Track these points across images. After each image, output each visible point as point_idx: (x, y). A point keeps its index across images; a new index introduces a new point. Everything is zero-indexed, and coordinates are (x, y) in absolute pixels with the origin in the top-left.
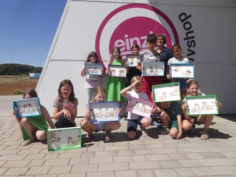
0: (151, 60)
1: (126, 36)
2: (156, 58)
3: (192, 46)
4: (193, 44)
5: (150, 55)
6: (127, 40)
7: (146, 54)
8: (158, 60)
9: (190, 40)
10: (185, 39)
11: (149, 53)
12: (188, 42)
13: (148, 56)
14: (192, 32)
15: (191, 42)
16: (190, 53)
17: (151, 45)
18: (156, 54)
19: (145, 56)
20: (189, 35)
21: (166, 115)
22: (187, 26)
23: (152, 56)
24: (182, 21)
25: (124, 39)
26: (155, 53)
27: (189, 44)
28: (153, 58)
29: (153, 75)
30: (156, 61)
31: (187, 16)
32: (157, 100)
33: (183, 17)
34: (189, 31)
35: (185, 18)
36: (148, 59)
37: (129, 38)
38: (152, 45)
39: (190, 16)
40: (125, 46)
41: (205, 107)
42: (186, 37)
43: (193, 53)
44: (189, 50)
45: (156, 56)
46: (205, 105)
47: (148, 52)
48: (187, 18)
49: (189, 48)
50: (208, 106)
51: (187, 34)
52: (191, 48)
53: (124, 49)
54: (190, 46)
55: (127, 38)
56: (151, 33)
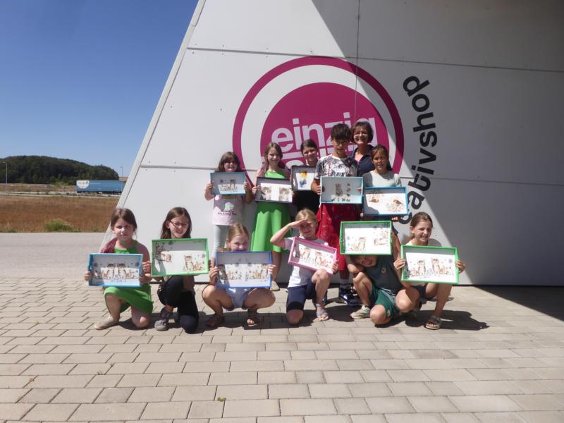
0: (338, 173)
1: (296, 121)
2: (348, 169)
3: (430, 144)
4: (432, 139)
5: (337, 165)
6: (297, 130)
7: (329, 163)
8: (352, 173)
9: (427, 132)
10: (416, 129)
11: (335, 160)
12: (423, 135)
13: (333, 166)
14: (431, 115)
15: (428, 135)
16: (426, 157)
17: (339, 145)
18: (349, 162)
19: (327, 166)
20: (425, 122)
21: (366, 280)
22: (421, 103)
23: (340, 166)
24: (410, 93)
25: (291, 128)
26: (347, 160)
27: (425, 139)
28: (344, 170)
29: (341, 202)
30: (349, 175)
31: (421, 83)
32: (349, 251)
33: (412, 85)
34: (424, 112)
35: (415, 87)
36: (333, 172)
37: (301, 125)
38: (341, 145)
39: (427, 83)
40: (294, 142)
41: (436, 268)
42: (418, 126)
43: (432, 158)
44: (423, 151)
45: (348, 165)
46: (436, 265)
47: (334, 157)
48: (419, 87)
49: (424, 148)
50: (441, 267)
51: (420, 118)
52: (429, 148)
53: (290, 146)
54: (425, 144)
55: (296, 125)
56: (346, 115)
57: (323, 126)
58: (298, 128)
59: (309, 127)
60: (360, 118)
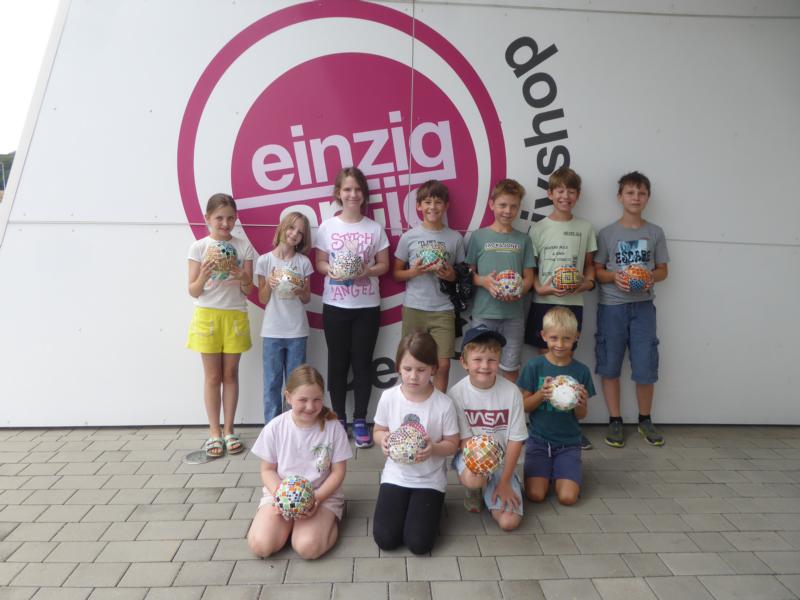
1: (297, 130)
4: (560, 159)
6: (300, 147)
9: (550, 146)
10: (529, 142)
12: (543, 153)
14: (559, 114)
15: (553, 153)
20: (547, 127)
22: (540, 90)
24: (520, 70)
25: (288, 143)
27: (546, 161)
31: (540, 51)
33: (523, 55)
34: (545, 109)
35: (530, 58)
39: (552, 50)
44: (542, 184)
48: (537, 59)
51: (537, 121)
53: (288, 179)
54: (546, 171)
55: (299, 139)
56: (395, 116)
57: (350, 139)
58: (303, 143)
59: (322, 141)
60: (421, 121)
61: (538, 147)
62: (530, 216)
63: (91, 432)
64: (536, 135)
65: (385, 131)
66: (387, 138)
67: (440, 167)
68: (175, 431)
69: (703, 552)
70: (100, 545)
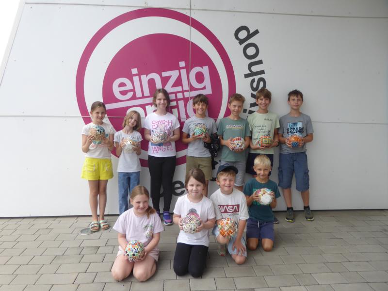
1: (135, 71)
4: (261, 84)
6: (136, 79)
10: (246, 76)
12: (253, 81)
14: (260, 62)
15: (258, 81)
22: (251, 51)
24: (241, 42)
25: (130, 77)
27: (255, 85)
31: (251, 32)
33: (243, 34)
34: (254, 60)
35: (246, 36)
39: (256, 32)
48: (250, 36)
49: (254, 93)
51: (250, 66)
53: (130, 95)
54: (255, 89)
55: (135, 75)
56: (182, 64)
57: (161, 75)
58: (137, 77)
59: (147, 76)
60: (195, 66)
61: (251, 78)
62: (248, 111)
63: (33, 219)
64: (250, 72)
65: (177, 71)
66: (178, 74)
67: (204, 88)
68: (75, 218)
69: (333, 272)
70: (38, 276)
